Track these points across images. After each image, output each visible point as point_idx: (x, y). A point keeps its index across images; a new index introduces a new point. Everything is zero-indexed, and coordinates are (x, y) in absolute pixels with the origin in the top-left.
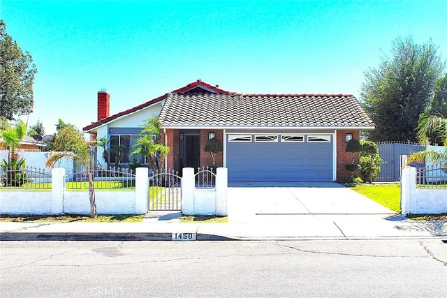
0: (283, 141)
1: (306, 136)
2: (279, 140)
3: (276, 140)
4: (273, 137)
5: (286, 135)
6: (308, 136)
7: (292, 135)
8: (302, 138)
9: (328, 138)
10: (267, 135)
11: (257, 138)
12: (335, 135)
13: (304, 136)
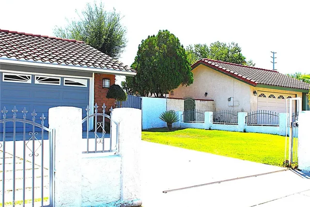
0: (37, 82)
1: (62, 78)
2: (33, 81)
3: (29, 81)
4: (25, 77)
5: (41, 75)
6: (65, 79)
7: (48, 76)
8: (58, 80)
9: (84, 82)
10: (18, 73)
11: (5, 76)
12: (92, 80)
13: (60, 78)
